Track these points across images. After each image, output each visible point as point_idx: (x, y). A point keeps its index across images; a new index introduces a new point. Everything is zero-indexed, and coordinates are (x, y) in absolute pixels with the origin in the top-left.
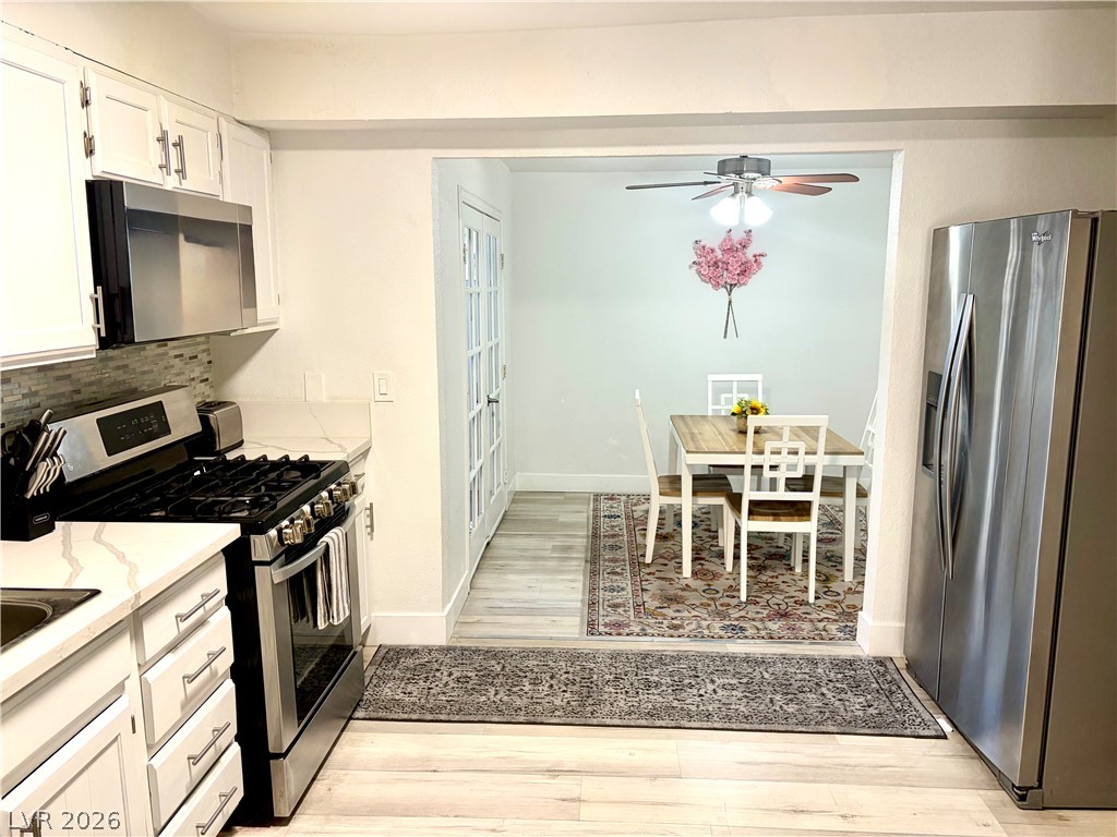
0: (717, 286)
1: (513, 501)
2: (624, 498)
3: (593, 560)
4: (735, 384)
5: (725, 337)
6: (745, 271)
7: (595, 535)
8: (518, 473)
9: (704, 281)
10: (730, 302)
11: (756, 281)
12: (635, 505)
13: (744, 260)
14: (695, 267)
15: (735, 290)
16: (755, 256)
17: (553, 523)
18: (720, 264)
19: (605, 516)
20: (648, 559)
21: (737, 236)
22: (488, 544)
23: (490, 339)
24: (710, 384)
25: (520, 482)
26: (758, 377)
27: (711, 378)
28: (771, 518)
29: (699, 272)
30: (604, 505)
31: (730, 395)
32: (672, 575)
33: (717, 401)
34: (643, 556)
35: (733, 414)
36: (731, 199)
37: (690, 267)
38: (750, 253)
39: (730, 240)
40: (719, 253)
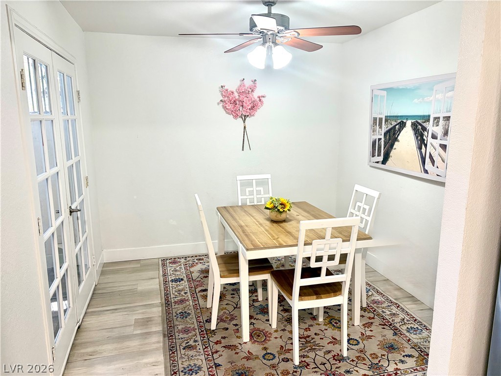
0: (236, 117)
1: (103, 273)
2: (183, 260)
3: (169, 334)
4: (254, 181)
5: (243, 150)
6: (254, 107)
7: (167, 303)
8: (105, 250)
9: (227, 113)
10: (245, 127)
11: (259, 113)
12: (192, 266)
13: (253, 99)
14: (221, 104)
15: (248, 119)
16: (259, 97)
17: (133, 294)
18: (237, 102)
19: (172, 281)
20: (213, 326)
21: (248, 83)
22: (79, 327)
23: (69, 158)
24: (239, 182)
25: (108, 256)
26: (269, 176)
27: (239, 178)
28: (315, 297)
29: (225, 108)
30: (170, 269)
31: (251, 189)
32: (235, 342)
33: (243, 193)
34: (209, 321)
35: (267, 208)
36: (261, 47)
37: (218, 104)
38: (256, 95)
39: (244, 86)
40: (236, 95)
